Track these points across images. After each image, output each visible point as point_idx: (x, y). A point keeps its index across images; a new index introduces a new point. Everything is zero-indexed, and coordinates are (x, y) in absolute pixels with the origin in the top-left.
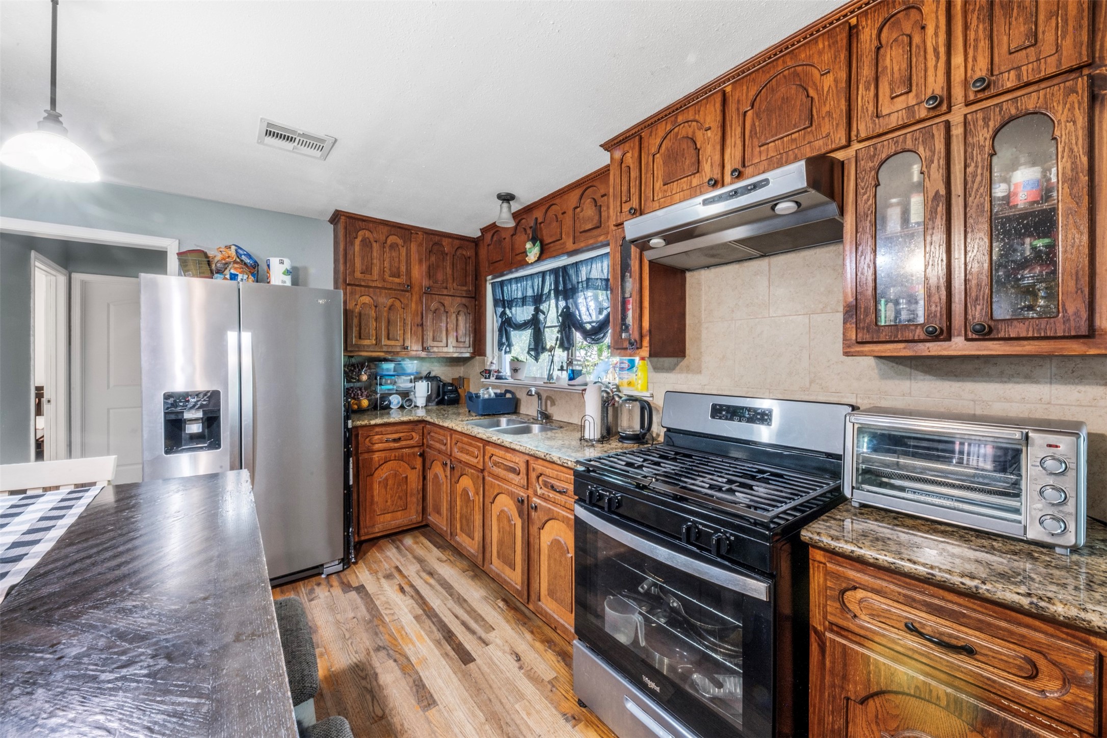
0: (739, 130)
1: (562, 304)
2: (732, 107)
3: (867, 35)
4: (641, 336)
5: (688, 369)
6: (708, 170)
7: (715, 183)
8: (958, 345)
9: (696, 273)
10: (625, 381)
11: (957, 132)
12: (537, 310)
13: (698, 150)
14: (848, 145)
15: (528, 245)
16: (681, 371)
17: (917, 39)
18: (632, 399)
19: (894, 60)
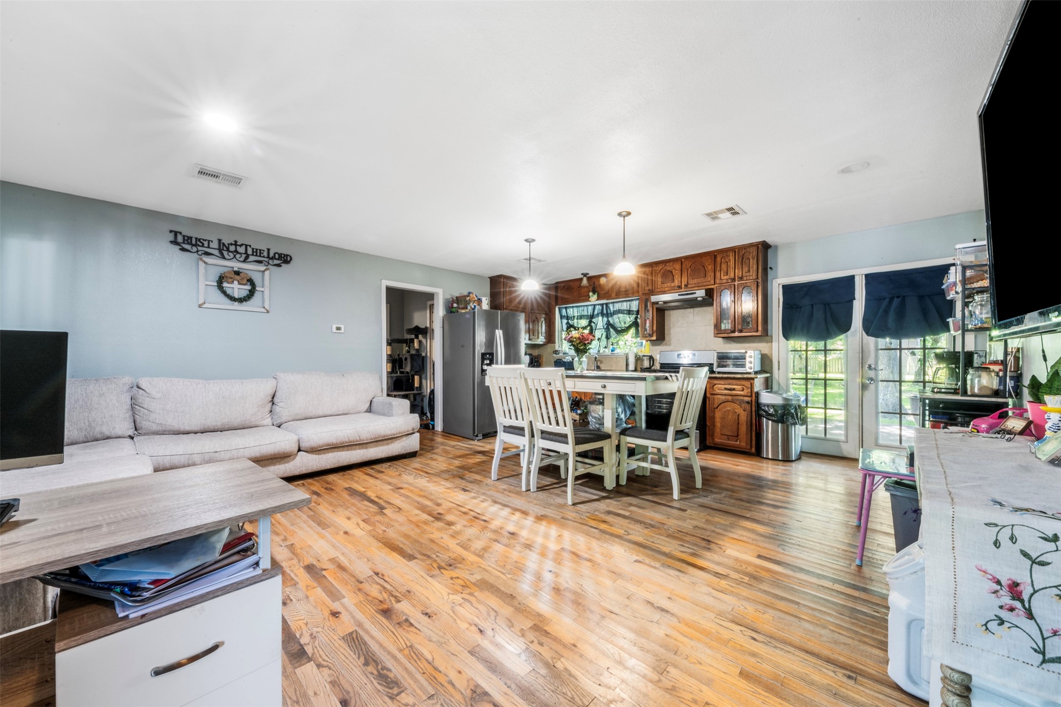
0: (686, 273)
1: (605, 319)
2: (684, 266)
3: (719, 259)
4: (653, 333)
5: (666, 345)
6: (676, 283)
7: (680, 287)
8: (737, 334)
9: (669, 311)
10: (640, 350)
11: (736, 287)
12: (590, 322)
13: (673, 276)
14: (715, 284)
15: (591, 294)
16: (663, 345)
17: (729, 264)
18: (644, 356)
19: (724, 266)
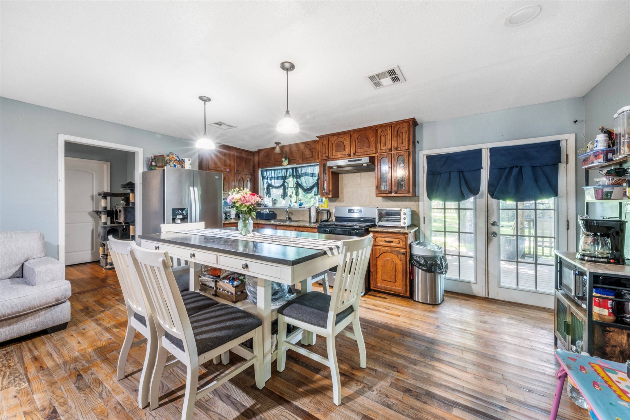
0: (354, 144)
1: (295, 180)
2: (353, 138)
3: (379, 133)
4: (329, 192)
5: (340, 201)
6: (347, 152)
7: (349, 155)
8: (393, 194)
9: (342, 175)
10: (320, 205)
11: (393, 155)
12: (284, 182)
13: (344, 145)
14: (376, 153)
15: (283, 159)
16: (338, 202)
17: (387, 136)
18: (323, 210)
19: (383, 139)
